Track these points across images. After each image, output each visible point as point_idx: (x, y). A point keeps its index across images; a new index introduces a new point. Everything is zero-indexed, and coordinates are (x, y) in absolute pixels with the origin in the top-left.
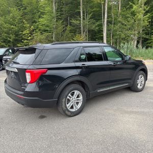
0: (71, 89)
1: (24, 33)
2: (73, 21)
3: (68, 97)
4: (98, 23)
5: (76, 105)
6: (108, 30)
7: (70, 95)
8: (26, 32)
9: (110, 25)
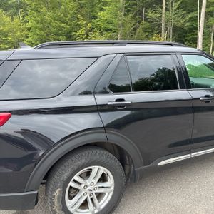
0: (79, 163)
1: (77, 34)
2: (149, 14)
3: (71, 184)
4: (190, 16)
5: (96, 200)
6: (207, 27)
7: (76, 178)
8: (81, 32)
9: (211, 19)
